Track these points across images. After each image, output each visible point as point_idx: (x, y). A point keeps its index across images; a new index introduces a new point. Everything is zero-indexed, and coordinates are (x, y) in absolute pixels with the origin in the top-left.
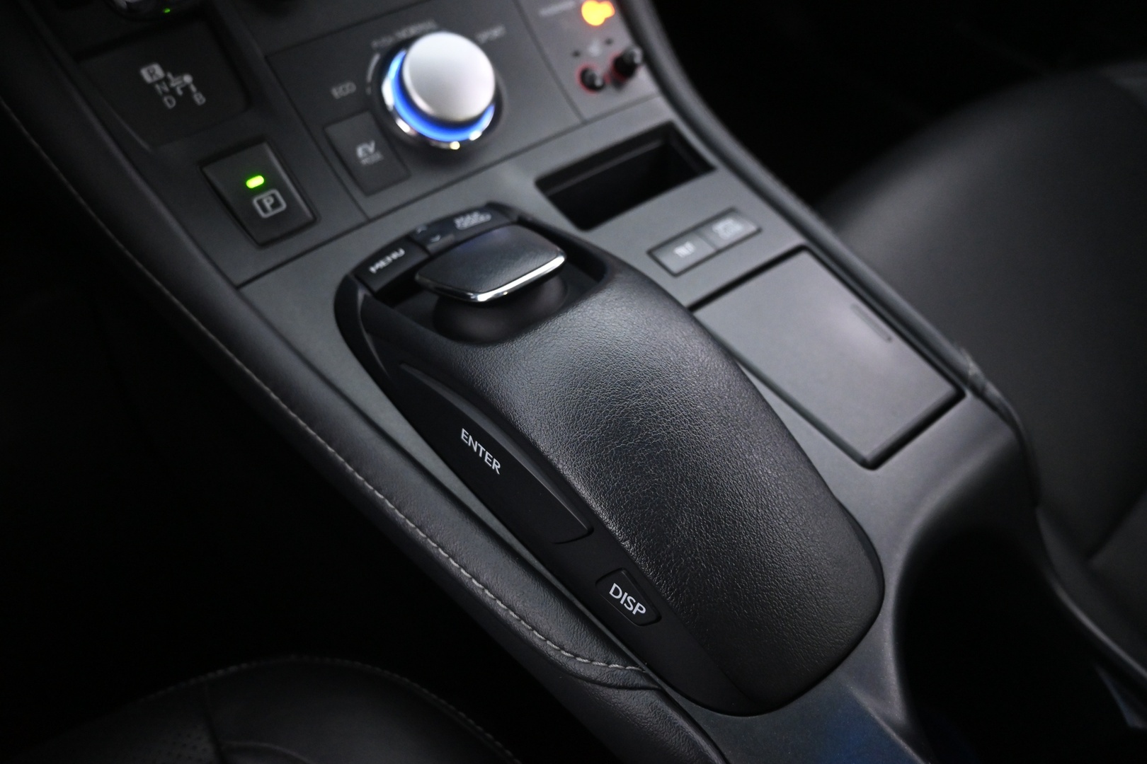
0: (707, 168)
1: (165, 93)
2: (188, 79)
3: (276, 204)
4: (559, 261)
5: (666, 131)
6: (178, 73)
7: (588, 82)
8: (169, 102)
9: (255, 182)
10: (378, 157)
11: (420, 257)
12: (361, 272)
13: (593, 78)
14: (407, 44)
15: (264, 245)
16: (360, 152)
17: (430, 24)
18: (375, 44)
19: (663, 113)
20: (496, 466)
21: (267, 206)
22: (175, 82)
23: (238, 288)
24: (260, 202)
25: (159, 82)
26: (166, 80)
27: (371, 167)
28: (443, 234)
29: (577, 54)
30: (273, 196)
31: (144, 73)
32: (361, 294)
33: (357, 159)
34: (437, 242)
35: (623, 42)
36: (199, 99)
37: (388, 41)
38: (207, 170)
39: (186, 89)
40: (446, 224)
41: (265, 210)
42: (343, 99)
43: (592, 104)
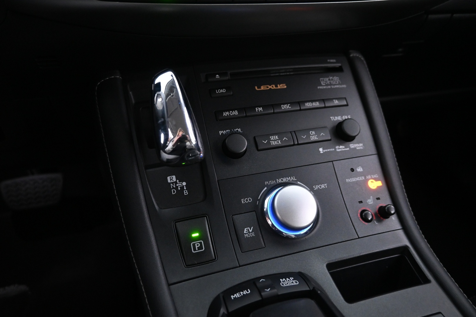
0: (427, 281)
1: (173, 188)
2: (184, 184)
3: (200, 248)
6: (181, 180)
7: (364, 216)
8: (174, 192)
9: (195, 235)
11: (257, 298)
13: (366, 215)
15: (188, 266)
16: (246, 230)
19: (403, 241)
21: (196, 247)
22: (179, 185)
23: (169, 285)
24: (194, 245)
25: (173, 183)
26: (176, 183)
27: (248, 239)
28: (272, 288)
29: (361, 202)
30: (201, 243)
31: (169, 178)
32: (223, 311)
33: (243, 234)
36: (186, 193)
37: (273, 183)
39: (182, 188)
41: (195, 250)
42: (245, 204)
43: (363, 228)
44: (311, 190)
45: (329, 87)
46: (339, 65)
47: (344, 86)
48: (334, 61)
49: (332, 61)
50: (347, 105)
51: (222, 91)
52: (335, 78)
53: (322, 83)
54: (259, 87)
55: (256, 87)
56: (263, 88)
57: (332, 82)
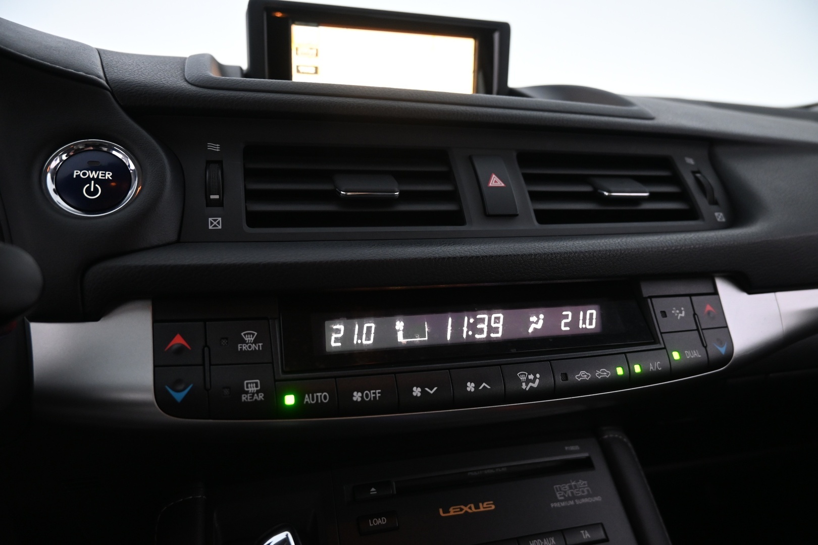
45: (572, 503)
46: (585, 455)
47: (598, 499)
48: (577, 448)
49: (572, 448)
50: (606, 540)
51: (381, 521)
52: (581, 483)
53: (559, 496)
54: (446, 511)
55: (441, 511)
56: (452, 512)
57: (575, 491)
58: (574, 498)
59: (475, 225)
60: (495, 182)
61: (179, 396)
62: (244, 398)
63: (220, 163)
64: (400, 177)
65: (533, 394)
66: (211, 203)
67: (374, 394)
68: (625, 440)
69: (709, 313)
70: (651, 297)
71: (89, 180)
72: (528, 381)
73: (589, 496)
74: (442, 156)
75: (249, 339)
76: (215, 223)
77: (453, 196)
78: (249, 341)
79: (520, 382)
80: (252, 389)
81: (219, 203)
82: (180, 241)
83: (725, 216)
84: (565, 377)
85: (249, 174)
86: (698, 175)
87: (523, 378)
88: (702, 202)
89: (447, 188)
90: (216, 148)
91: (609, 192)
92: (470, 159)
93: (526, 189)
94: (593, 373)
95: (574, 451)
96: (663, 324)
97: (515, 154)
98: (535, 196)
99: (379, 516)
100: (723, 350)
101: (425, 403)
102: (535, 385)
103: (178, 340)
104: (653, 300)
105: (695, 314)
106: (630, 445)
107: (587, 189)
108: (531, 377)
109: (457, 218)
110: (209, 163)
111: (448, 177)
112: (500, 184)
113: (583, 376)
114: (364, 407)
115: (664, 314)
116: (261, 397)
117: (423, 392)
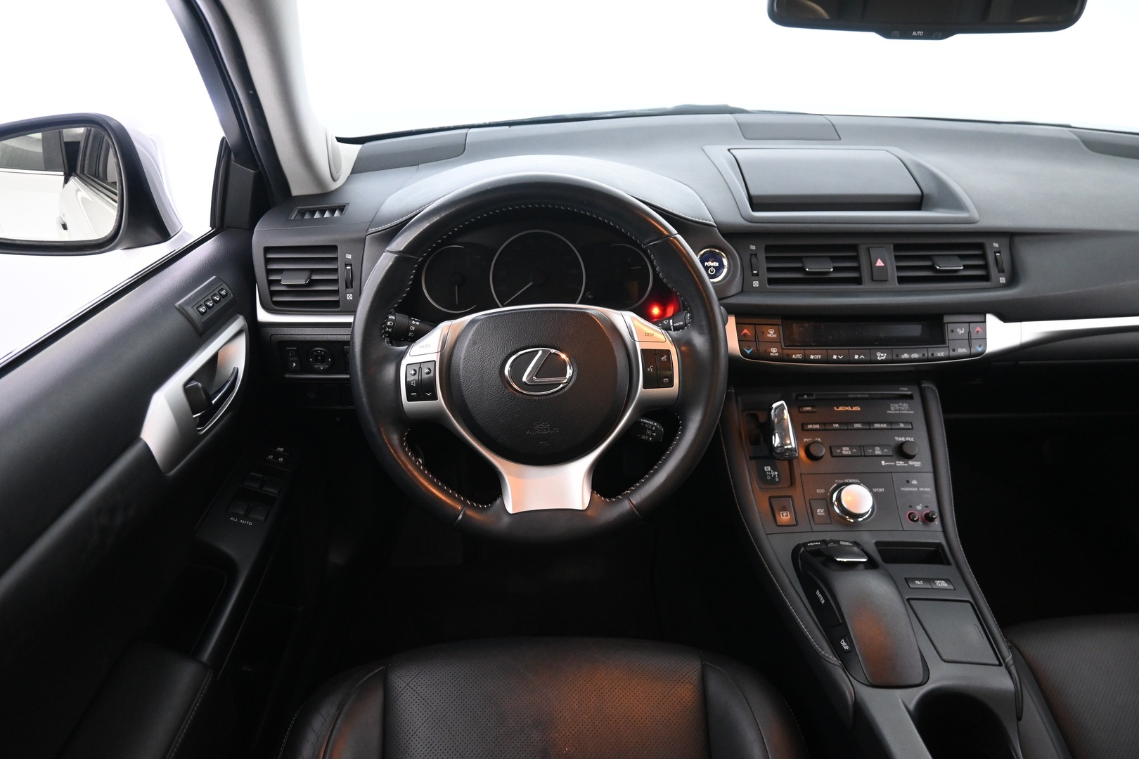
0: (949, 563)
1: (768, 475)
2: (776, 473)
3: (787, 516)
4: (865, 560)
5: (939, 545)
6: (774, 471)
7: (911, 517)
8: (769, 478)
10: (824, 514)
11: (825, 546)
12: (805, 545)
13: (914, 517)
14: (848, 484)
15: (778, 526)
16: (818, 511)
17: (857, 481)
18: (836, 481)
19: (940, 539)
20: (823, 602)
22: (773, 473)
23: (768, 535)
24: (783, 514)
25: (768, 472)
26: (770, 472)
27: (820, 516)
28: (834, 544)
29: (911, 507)
30: (787, 513)
31: (765, 468)
32: (802, 549)
33: (817, 513)
34: (831, 545)
35: (934, 507)
36: (777, 479)
37: (841, 481)
38: (772, 500)
39: (775, 476)
40: (838, 542)
42: (819, 493)
43: (908, 524)
44: (871, 491)
45: (898, 412)
46: (910, 393)
47: (912, 412)
48: (906, 389)
49: (904, 389)
50: (912, 429)
51: (809, 408)
52: (905, 405)
53: (892, 408)
54: (837, 408)
55: (835, 408)
56: (840, 409)
57: (901, 408)
58: (899, 410)
59: (867, 285)
60: (880, 263)
61: (748, 352)
62: (771, 354)
63: (756, 255)
64: (833, 259)
65: (882, 362)
66: (753, 275)
67: (818, 357)
68: (934, 388)
69: (978, 332)
70: (947, 323)
71: (710, 267)
72: (881, 356)
73: (907, 410)
74: (854, 248)
75: (772, 332)
76: (756, 284)
77: (858, 269)
78: (771, 333)
79: (877, 357)
80: (774, 351)
81: (757, 275)
82: (742, 292)
83: (1006, 280)
84: (897, 356)
85: (768, 258)
86: (998, 254)
87: (879, 355)
88: (993, 270)
89: (855, 264)
90: (753, 247)
91: (940, 267)
92: (868, 249)
93: (895, 264)
94: (910, 355)
95: (905, 390)
96: (950, 336)
97: (892, 246)
98: (899, 268)
99: (808, 406)
100: (980, 349)
101: (837, 361)
102: (884, 358)
103: (745, 331)
104: (949, 325)
105: (969, 332)
106: (936, 391)
107: (928, 263)
108: (882, 355)
109: (858, 281)
110: (751, 255)
111: (856, 258)
112: (882, 264)
113: (906, 356)
114: (814, 361)
115: (952, 331)
116: (777, 354)
117: (837, 357)
